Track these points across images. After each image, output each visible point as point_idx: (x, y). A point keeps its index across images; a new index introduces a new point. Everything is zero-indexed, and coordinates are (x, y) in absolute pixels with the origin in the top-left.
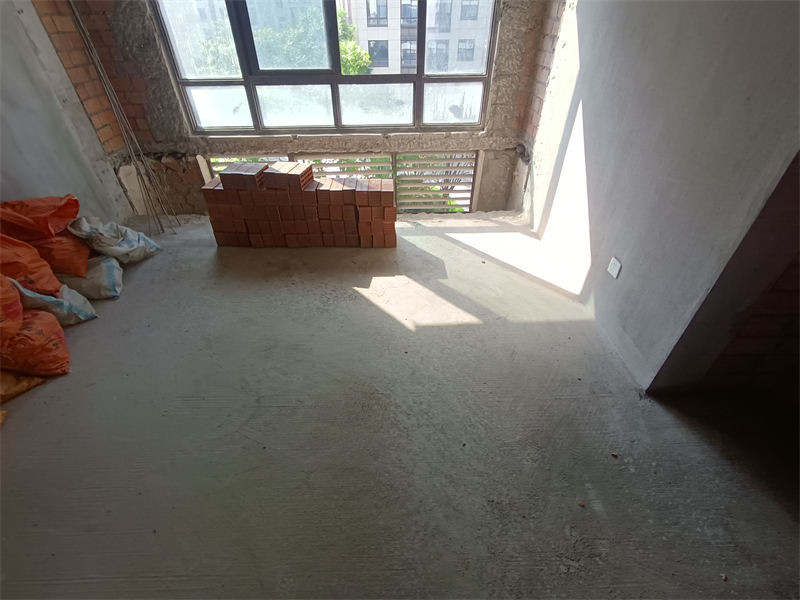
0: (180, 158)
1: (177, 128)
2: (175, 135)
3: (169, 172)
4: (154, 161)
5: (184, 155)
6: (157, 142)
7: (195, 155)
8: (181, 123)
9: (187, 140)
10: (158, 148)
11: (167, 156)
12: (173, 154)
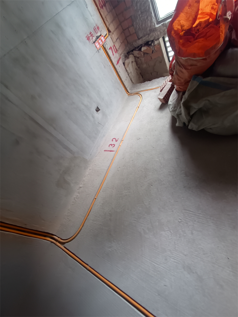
0: (151, 45)
1: (149, 25)
2: (148, 29)
3: (145, 55)
4: (138, 52)
5: (153, 41)
6: (139, 39)
7: (158, 39)
8: (151, 19)
9: (155, 30)
10: (140, 42)
11: (144, 46)
12: (147, 44)
